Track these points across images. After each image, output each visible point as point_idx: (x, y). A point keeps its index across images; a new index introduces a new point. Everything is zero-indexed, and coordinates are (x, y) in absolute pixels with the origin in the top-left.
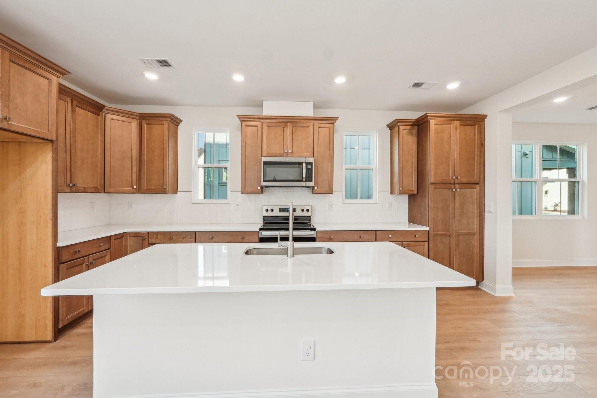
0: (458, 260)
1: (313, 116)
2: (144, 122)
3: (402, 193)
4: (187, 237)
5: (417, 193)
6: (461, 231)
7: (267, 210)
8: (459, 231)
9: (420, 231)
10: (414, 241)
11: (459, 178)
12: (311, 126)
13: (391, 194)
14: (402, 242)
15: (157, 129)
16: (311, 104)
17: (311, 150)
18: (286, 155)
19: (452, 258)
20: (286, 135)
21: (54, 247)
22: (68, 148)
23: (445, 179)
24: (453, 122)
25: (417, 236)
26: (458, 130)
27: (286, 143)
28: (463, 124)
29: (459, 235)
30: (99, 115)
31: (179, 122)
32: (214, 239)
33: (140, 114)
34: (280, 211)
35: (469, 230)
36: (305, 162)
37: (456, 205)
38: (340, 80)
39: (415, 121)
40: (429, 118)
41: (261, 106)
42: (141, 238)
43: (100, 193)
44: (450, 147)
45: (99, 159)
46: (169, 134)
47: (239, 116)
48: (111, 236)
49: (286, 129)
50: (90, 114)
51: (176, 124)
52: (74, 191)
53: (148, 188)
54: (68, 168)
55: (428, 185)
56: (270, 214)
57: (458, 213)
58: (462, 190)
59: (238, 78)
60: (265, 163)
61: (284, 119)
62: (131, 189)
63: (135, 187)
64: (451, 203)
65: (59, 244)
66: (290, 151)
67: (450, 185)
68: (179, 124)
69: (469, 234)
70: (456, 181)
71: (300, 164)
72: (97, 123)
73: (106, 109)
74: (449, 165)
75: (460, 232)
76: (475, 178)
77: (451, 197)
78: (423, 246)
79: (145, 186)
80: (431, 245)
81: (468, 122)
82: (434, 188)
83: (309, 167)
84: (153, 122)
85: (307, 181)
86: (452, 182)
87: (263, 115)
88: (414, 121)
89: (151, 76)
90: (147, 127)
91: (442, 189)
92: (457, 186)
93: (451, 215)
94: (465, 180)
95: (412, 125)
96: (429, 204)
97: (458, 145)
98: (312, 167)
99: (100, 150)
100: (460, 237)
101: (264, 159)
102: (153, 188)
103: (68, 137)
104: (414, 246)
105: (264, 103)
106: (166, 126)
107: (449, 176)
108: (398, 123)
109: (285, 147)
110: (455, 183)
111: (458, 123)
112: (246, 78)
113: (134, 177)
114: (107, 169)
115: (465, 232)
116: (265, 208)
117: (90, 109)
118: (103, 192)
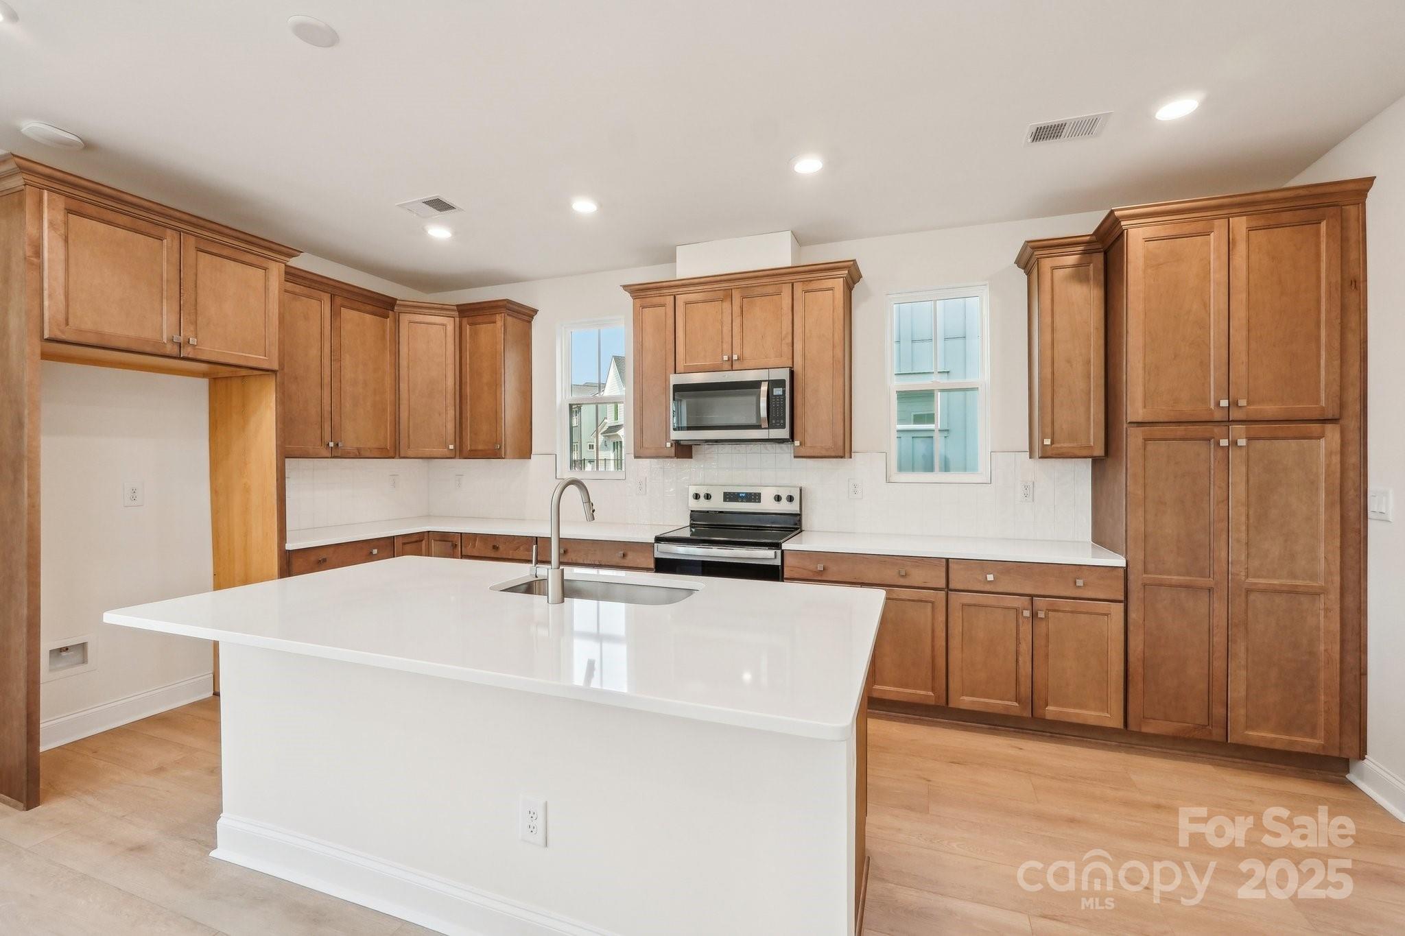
0: (1243, 673)
1: (790, 265)
2: (465, 321)
3: (1049, 454)
4: (521, 548)
5: (1103, 455)
6: (1259, 577)
7: (697, 496)
8: (1247, 577)
9: (1098, 568)
10: (1074, 598)
11: (1242, 403)
12: (786, 290)
13: (1030, 457)
14: (1032, 596)
15: (485, 330)
16: (788, 235)
17: (786, 350)
18: (727, 366)
19: (1219, 664)
20: (727, 319)
21: (280, 550)
22: (327, 380)
23: (1187, 408)
24: (1220, 224)
25: (1080, 583)
26: (1241, 249)
27: (727, 339)
28: (1261, 223)
29: (1248, 591)
30: (387, 317)
31: (532, 313)
32: (569, 554)
33: (457, 306)
34: (725, 500)
35: (1293, 575)
36: (769, 381)
37: (1238, 491)
38: (809, 165)
39: (1094, 238)
40: (1123, 223)
41: (672, 259)
42: (451, 543)
43: (393, 458)
44: (1206, 306)
45: (389, 397)
46: (504, 339)
47: (629, 288)
48: (394, 537)
49: (726, 305)
50: (368, 317)
51: (526, 318)
52: (339, 455)
53: (473, 448)
54: (327, 415)
55: (1125, 430)
56: (703, 505)
57: (1243, 519)
58: (1259, 445)
59: (584, 206)
60: (678, 388)
61: (721, 281)
62: (443, 451)
63: (451, 447)
64: (1212, 487)
65: (290, 546)
66: (735, 357)
67: (1209, 427)
68: (532, 317)
69: (1293, 592)
70: (1235, 414)
71: (756, 385)
72: (384, 331)
73: (400, 305)
74: (1204, 365)
75: (1251, 580)
76: (1318, 401)
77: (1212, 467)
78: (1107, 615)
79: (468, 446)
80: (1133, 615)
81: (1286, 217)
82: (1145, 440)
83: (777, 391)
84: (479, 319)
85: (771, 426)
86: (1218, 416)
87: (678, 277)
88: (1088, 238)
89: (439, 232)
90: (470, 330)
91: (1174, 439)
92: (1237, 429)
93: (1212, 525)
94: (1270, 409)
95: (1084, 252)
96: (1128, 488)
97: (1240, 298)
98: (784, 392)
99: (388, 381)
100: (1252, 597)
101: (675, 379)
102: (480, 447)
103: (326, 361)
104: (1072, 612)
105: (679, 250)
106: (500, 323)
107: (1205, 400)
108: (1036, 253)
109: (727, 346)
110: (1229, 422)
111: (1240, 224)
112: (600, 205)
113: (450, 426)
114: (404, 415)
115: (1276, 582)
116: (693, 490)
117: (369, 308)
118: (397, 456)
